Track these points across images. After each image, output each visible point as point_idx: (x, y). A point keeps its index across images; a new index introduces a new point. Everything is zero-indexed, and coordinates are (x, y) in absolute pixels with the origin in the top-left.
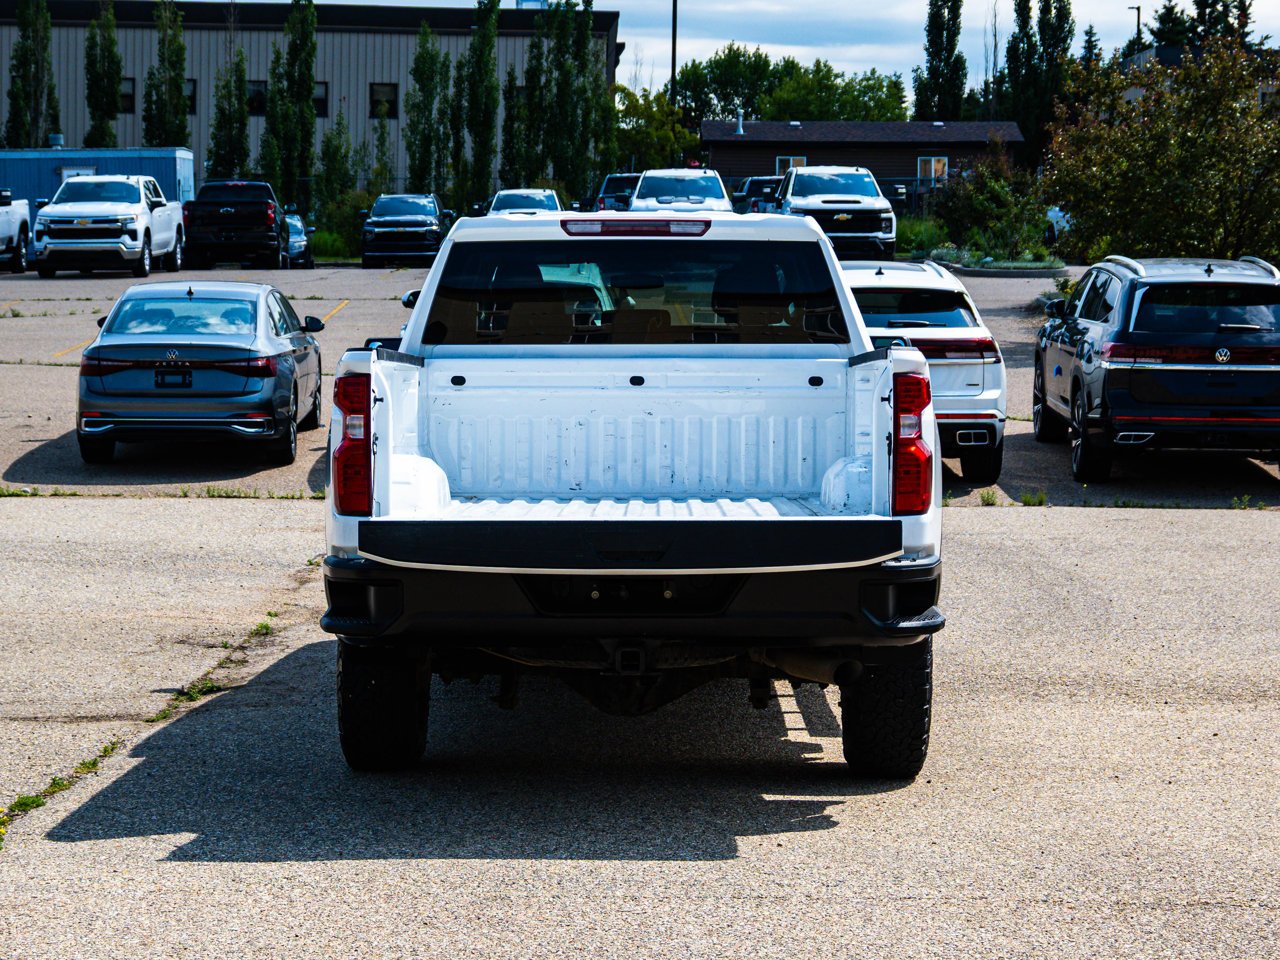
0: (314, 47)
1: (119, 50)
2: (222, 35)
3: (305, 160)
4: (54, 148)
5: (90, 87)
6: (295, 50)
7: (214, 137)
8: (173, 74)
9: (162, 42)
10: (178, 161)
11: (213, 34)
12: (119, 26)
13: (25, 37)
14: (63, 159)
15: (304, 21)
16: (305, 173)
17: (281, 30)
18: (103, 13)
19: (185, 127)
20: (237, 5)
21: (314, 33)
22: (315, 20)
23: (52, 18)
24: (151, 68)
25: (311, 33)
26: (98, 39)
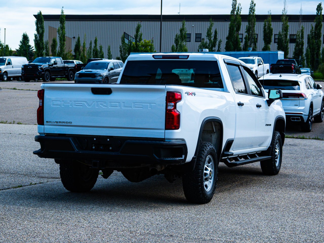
0: (321, 26)
1: (272, 27)
2: (297, 23)
3: (318, 54)
4: (249, 51)
5: (264, 36)
6: (316, 26)
7: (295, 49)
8: (285, 33)
9: (283, 25)
10: (279, 54)
11: (295, 23)
12: (272, 21)
13: (249, 24)
14: (250, 54)
15: (319, 19)
16: (318, 58)
17: (313, 21)
18: (268, 18)
19: (288, 46)
20: (302, 15)
21: (322, 22)
22: (322, 18)
23: (256, 19)
24: (280, 31)
25: (321, 22)
26: (267, 24)
